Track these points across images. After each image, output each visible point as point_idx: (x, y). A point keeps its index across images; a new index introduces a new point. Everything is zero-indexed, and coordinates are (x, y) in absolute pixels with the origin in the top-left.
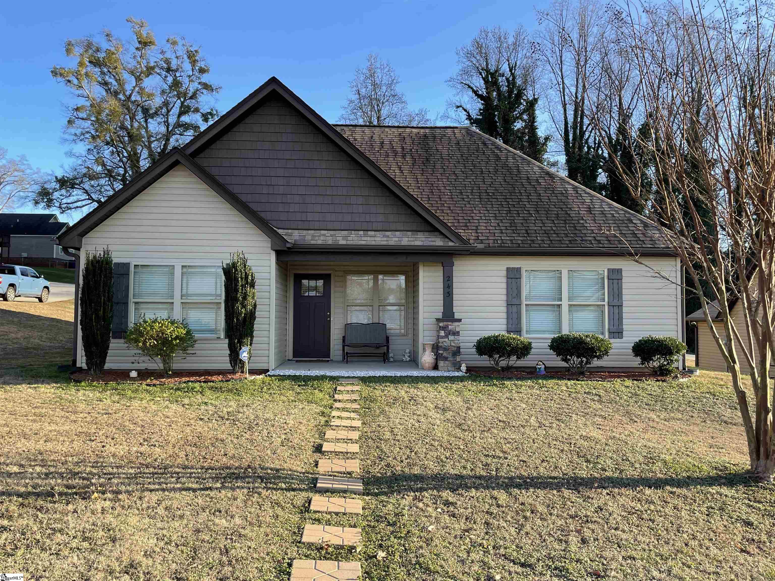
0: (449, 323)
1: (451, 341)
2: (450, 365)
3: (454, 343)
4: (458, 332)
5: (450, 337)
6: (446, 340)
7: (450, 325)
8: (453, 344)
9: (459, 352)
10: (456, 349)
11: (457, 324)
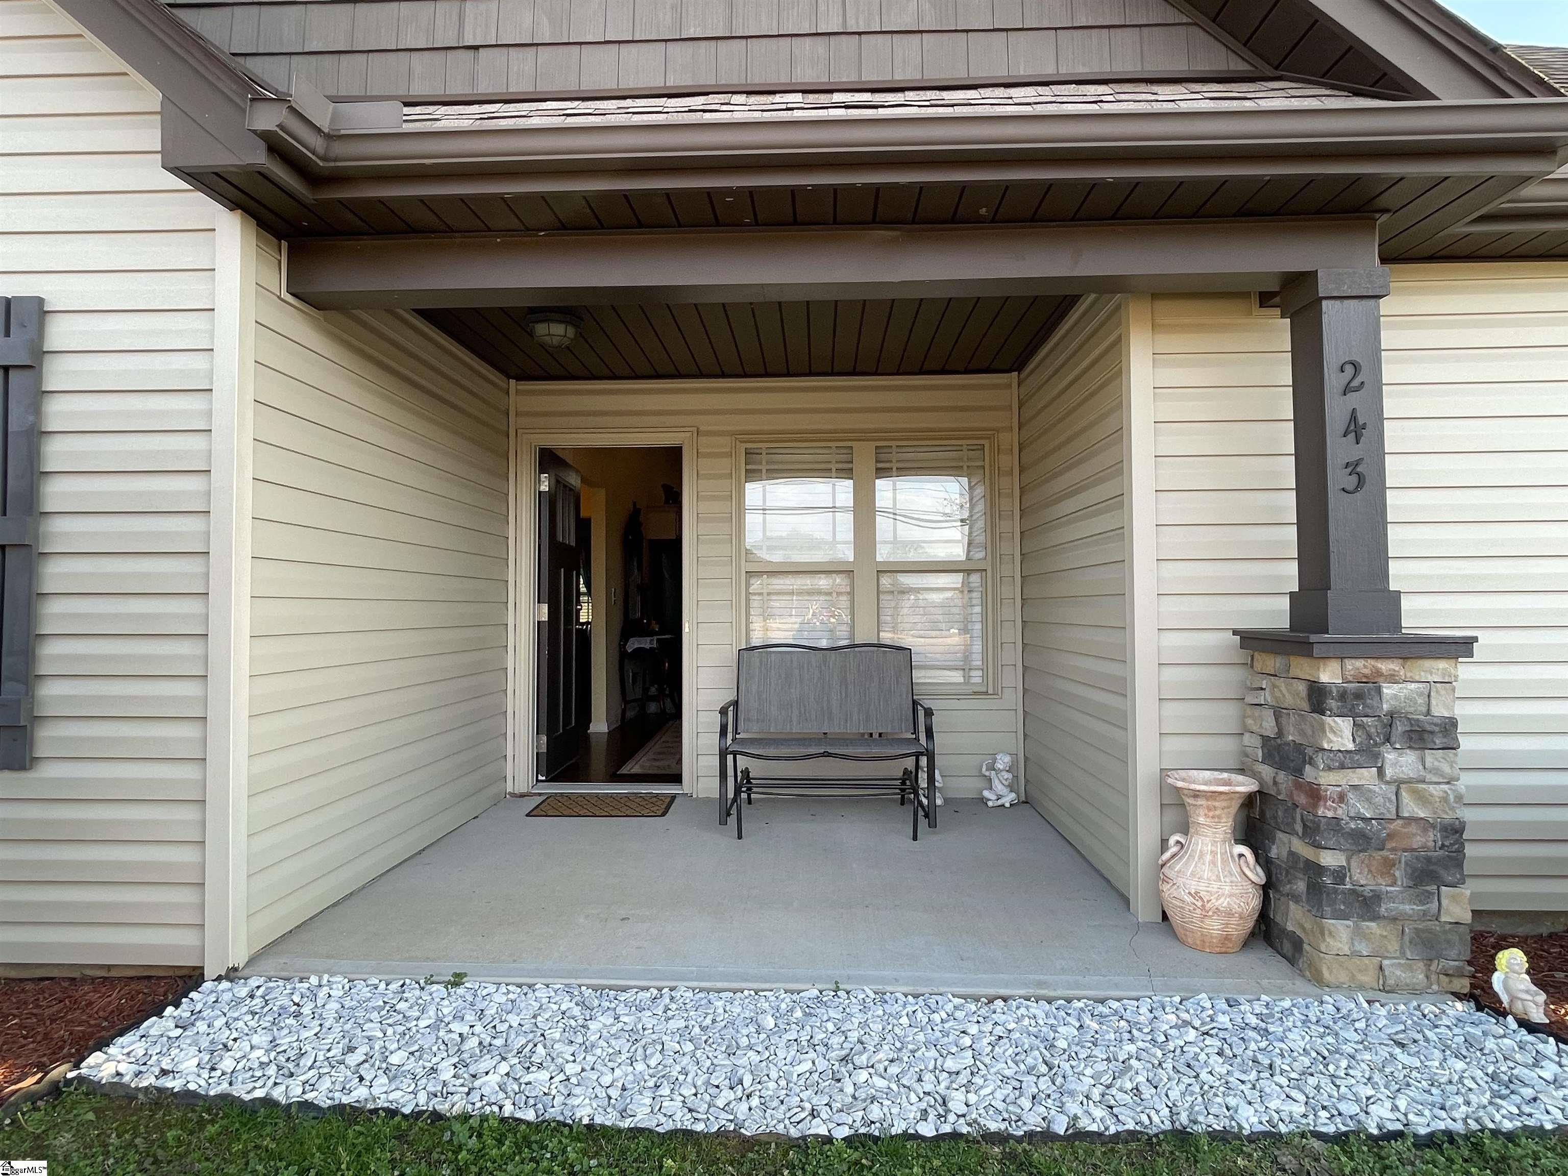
0: (1385, 666)
1: (1399, 783)
2: (1393, 946)
3: (1422, 798)
4: (1449, 726)
5: (1390, 756)
6: (1366, 776)
7: (1393, 679)
8: (1411, 807)
9: (1456, 859)
10: (1431, 838)
11: (1437, 668)
